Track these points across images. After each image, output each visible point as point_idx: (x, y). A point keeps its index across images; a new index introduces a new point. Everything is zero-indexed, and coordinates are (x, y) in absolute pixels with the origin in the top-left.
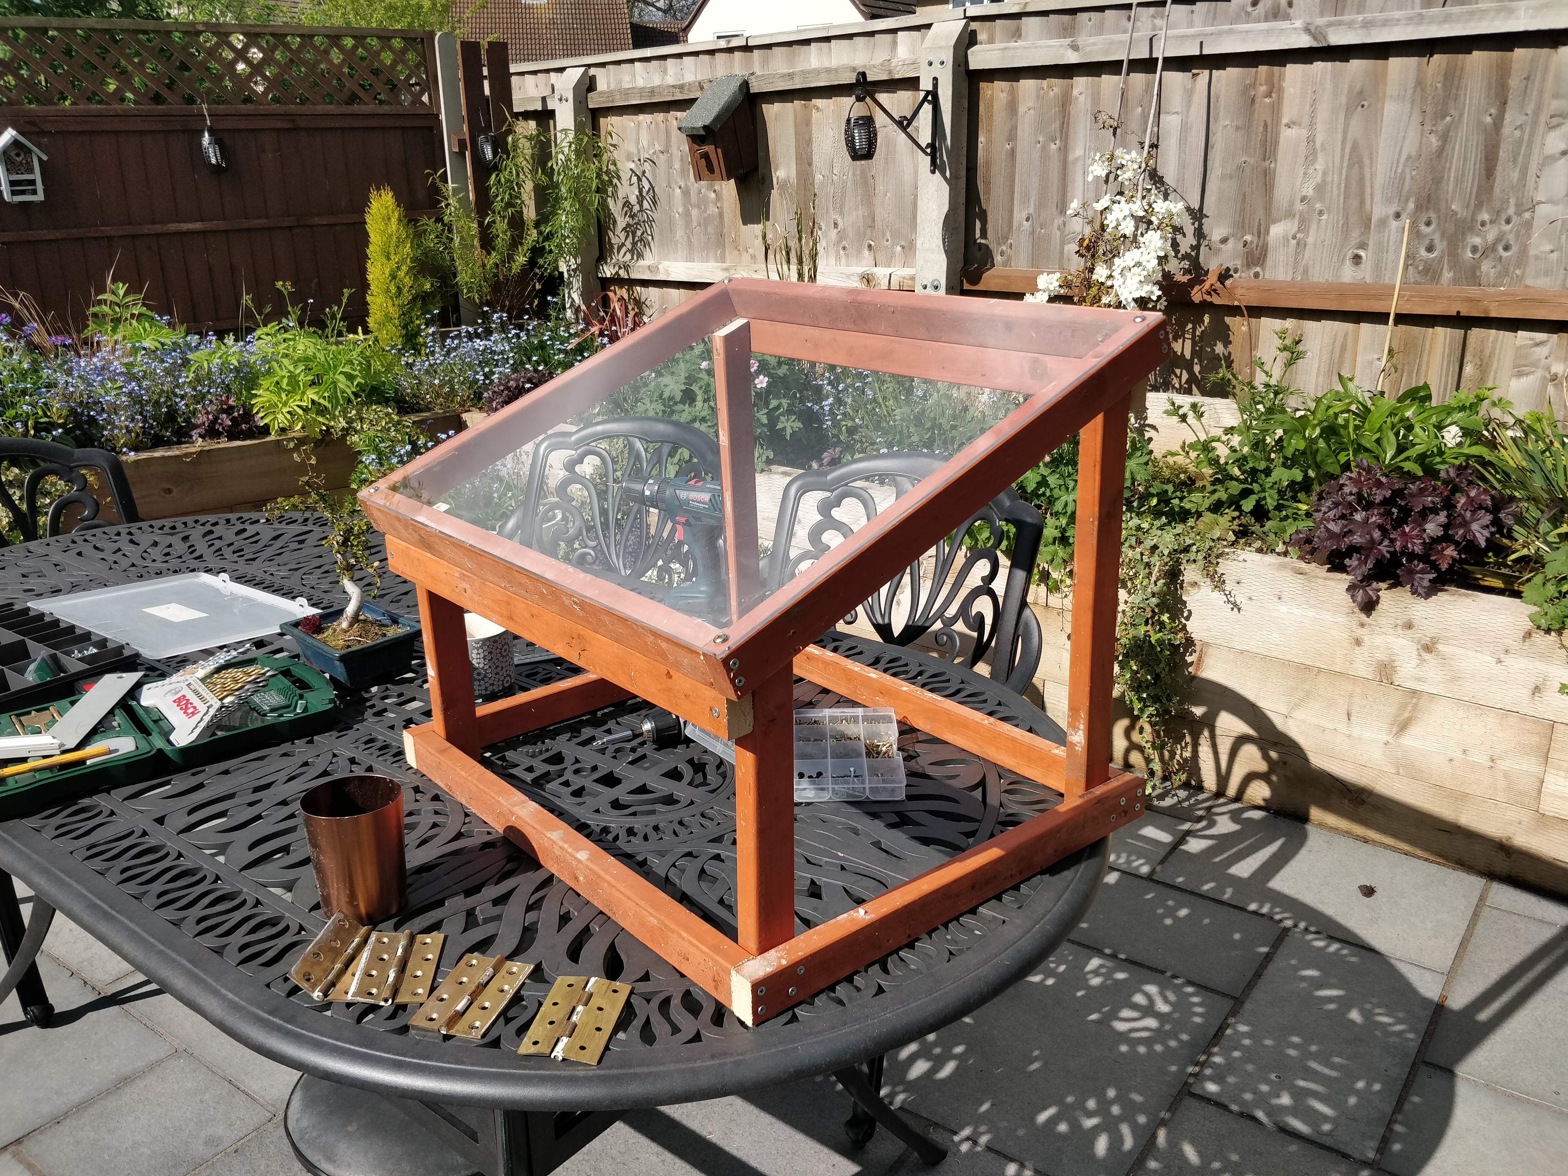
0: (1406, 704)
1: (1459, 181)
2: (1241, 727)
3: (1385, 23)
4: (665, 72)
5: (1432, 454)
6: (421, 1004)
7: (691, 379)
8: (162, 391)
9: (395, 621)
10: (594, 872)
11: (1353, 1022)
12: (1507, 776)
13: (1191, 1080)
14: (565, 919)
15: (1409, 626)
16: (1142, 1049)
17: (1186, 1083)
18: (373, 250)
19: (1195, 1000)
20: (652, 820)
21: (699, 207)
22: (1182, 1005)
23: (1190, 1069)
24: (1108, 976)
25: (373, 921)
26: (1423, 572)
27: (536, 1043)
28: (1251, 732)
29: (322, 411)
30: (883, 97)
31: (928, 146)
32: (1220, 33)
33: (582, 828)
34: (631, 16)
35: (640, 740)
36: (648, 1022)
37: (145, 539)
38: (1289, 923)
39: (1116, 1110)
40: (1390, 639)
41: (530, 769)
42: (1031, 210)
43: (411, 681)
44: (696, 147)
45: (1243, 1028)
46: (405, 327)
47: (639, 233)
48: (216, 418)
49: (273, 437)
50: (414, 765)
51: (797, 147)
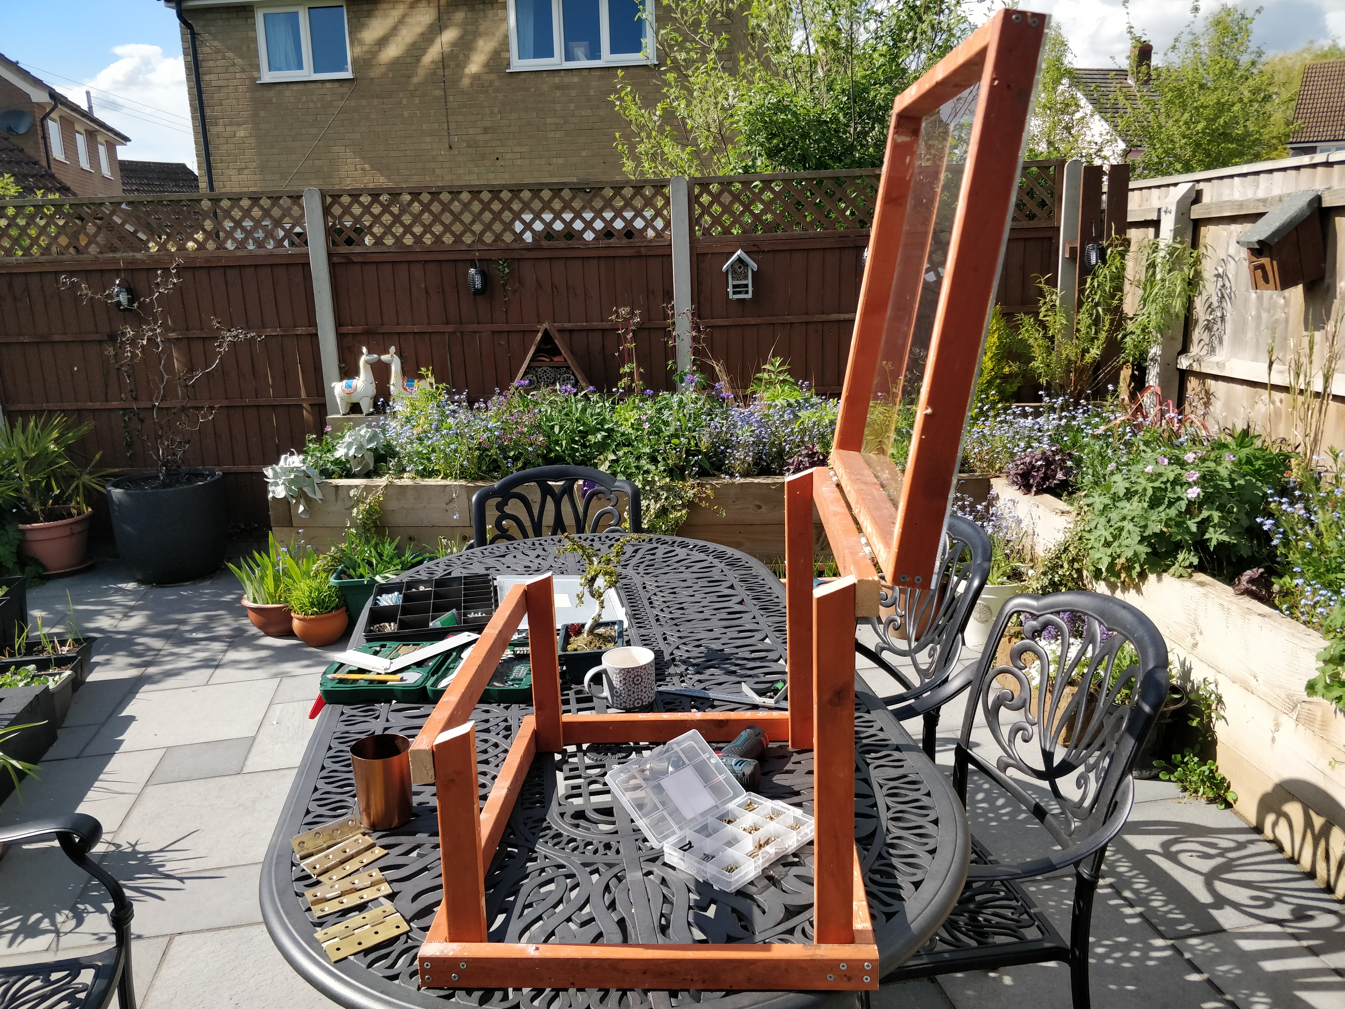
4: (1256, 186)
6: (324, 885)
21: (1269, 312)
27: (325, 934)
44: (1254, 259)
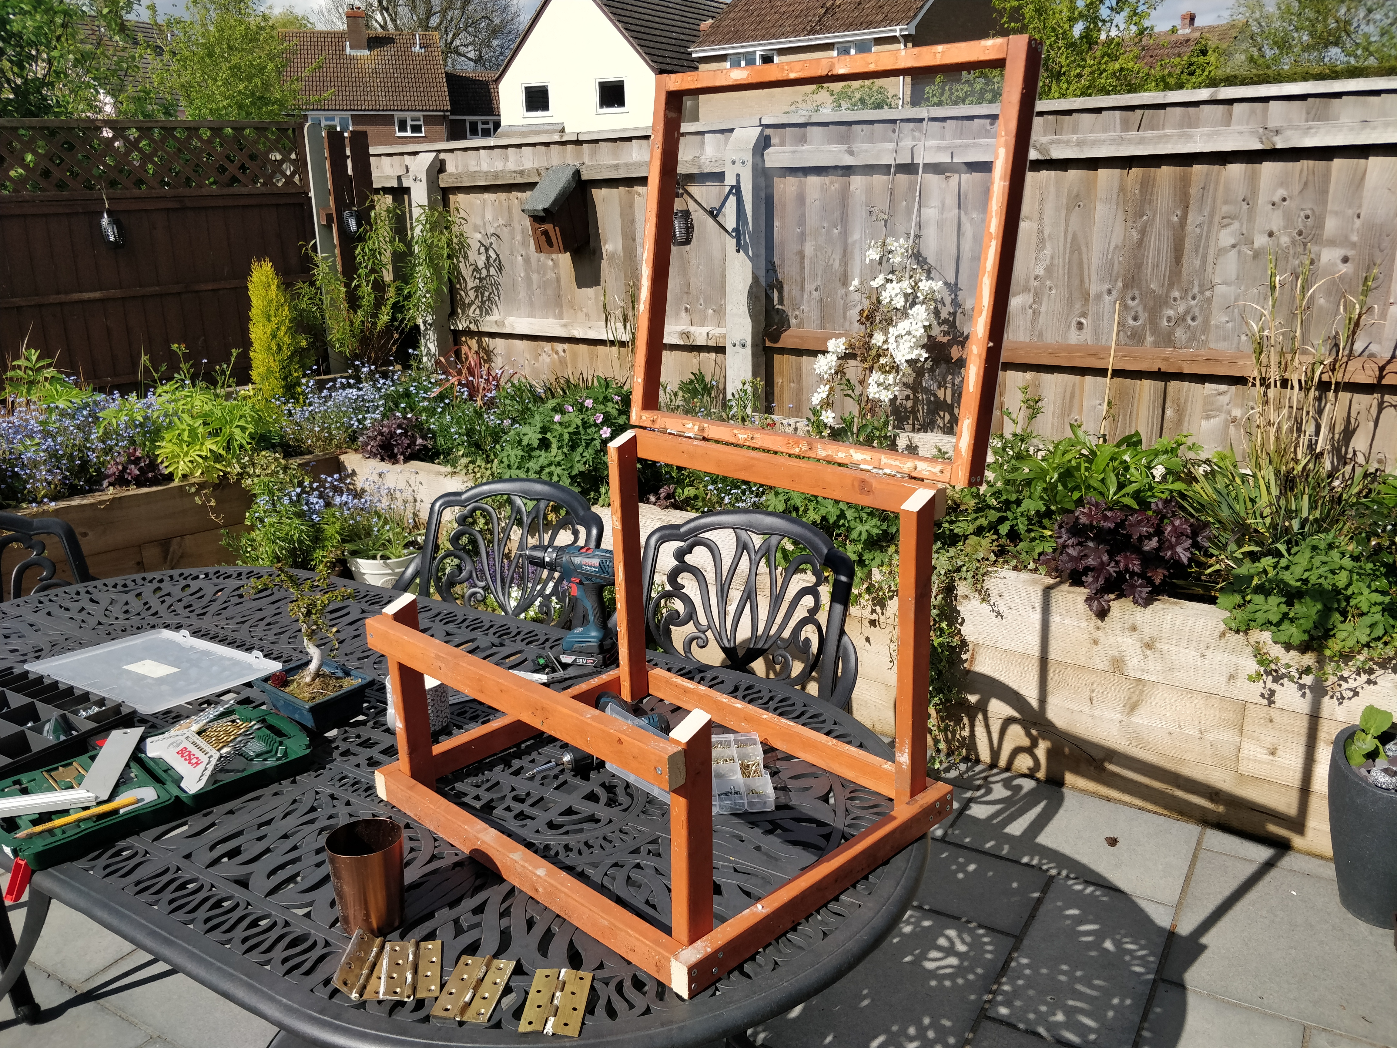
0: (1134, 690)
1: (1156, 266)
2: (1009, 711)
3: (1095, 143)
4: (506, 159)
5: (1144, 491)
6: (436, 998)
7: (544, 430)
8: (74, 445)
9: (347, 674)
10: (552, 885)
11: (1107, 951)
12: (1212, 745)
13: (987, 1006)
14: (530, 924)
15: (1134, 629)
16: (947, 983)
17: (983, 1009)
18: (256, 312)
19: (986, 939)
20: (582, 837)
21: (539, 273)
22: (975, 945)
23: (985, 997)
24: (917, 924)
25: (383, 932)
26: (1141, 586)
27: (530, 1023)
28: (1016, 715)
29: (218, 458)
30: (694, 189)
31: (734, 230)
32: (966, 146)
33: (529, 846)
34: (446, 66)
35: (561, 767)
36: (609, 1001)
37: (105, 598)
38: (1053, 872)
39: (931, 1034)
40: (1120, 639)
41: (477, 798)
42: (819, 283)
43: (364, 723)
44: (537, 225)
45: (1025, 961)
46: (285, 379)
47: (487, 294)
48: (125, 469)
49: (176, 483)
50: (384, 798)
51: (623, 225)
